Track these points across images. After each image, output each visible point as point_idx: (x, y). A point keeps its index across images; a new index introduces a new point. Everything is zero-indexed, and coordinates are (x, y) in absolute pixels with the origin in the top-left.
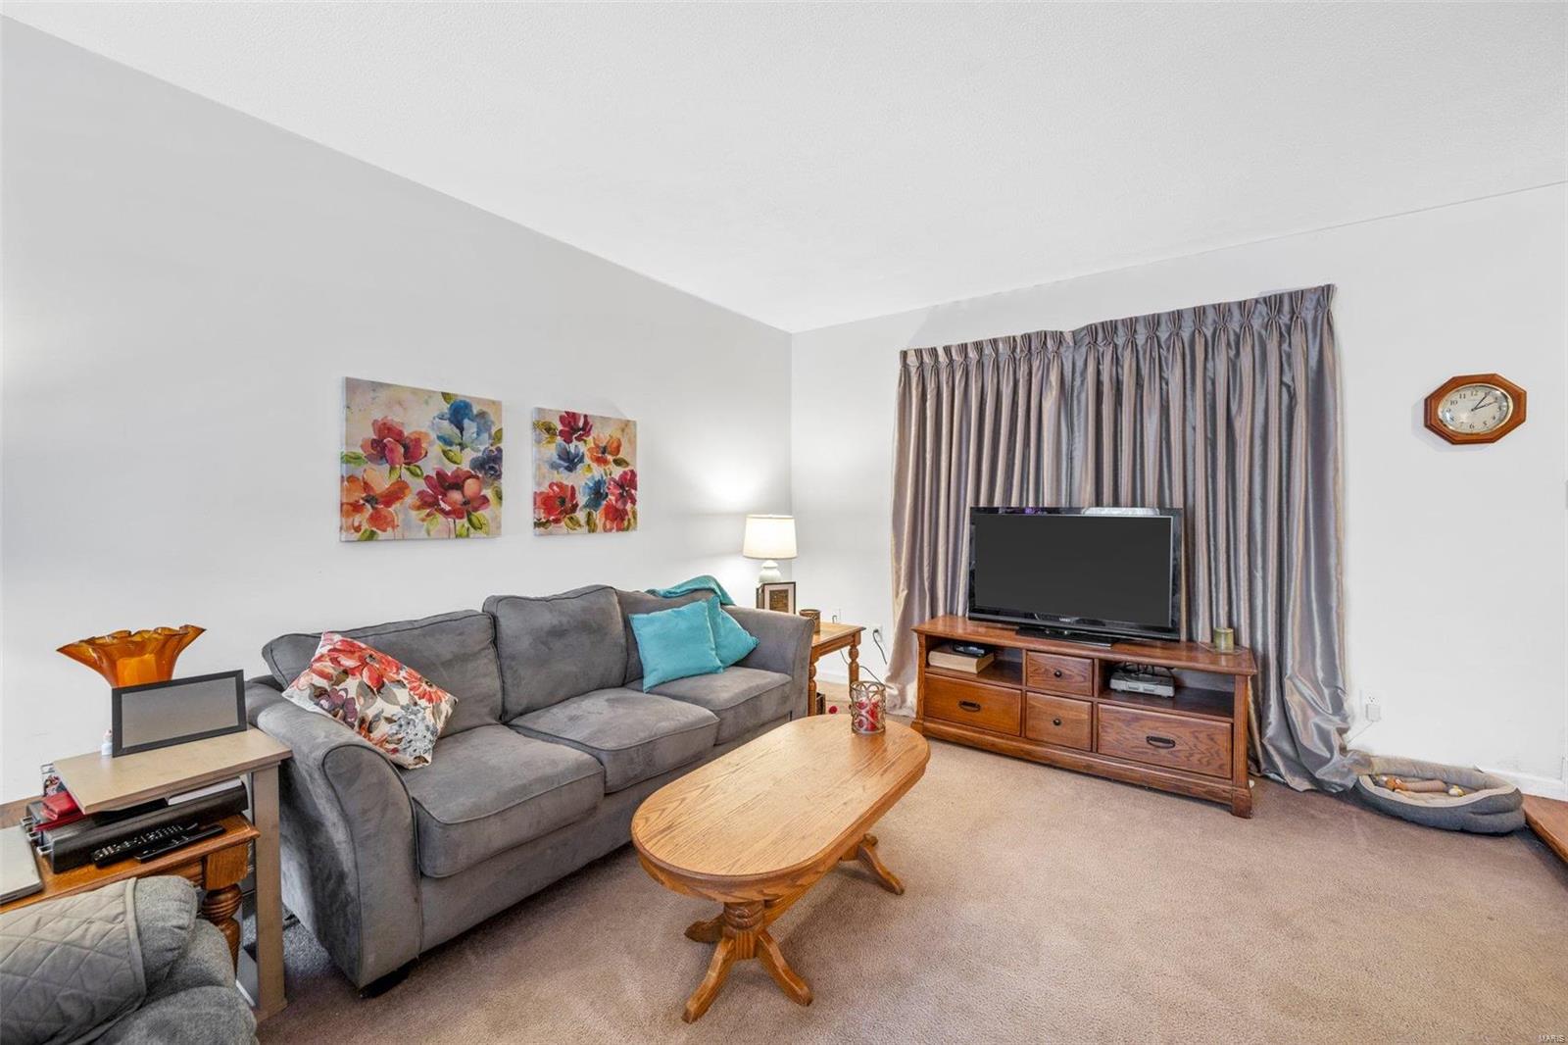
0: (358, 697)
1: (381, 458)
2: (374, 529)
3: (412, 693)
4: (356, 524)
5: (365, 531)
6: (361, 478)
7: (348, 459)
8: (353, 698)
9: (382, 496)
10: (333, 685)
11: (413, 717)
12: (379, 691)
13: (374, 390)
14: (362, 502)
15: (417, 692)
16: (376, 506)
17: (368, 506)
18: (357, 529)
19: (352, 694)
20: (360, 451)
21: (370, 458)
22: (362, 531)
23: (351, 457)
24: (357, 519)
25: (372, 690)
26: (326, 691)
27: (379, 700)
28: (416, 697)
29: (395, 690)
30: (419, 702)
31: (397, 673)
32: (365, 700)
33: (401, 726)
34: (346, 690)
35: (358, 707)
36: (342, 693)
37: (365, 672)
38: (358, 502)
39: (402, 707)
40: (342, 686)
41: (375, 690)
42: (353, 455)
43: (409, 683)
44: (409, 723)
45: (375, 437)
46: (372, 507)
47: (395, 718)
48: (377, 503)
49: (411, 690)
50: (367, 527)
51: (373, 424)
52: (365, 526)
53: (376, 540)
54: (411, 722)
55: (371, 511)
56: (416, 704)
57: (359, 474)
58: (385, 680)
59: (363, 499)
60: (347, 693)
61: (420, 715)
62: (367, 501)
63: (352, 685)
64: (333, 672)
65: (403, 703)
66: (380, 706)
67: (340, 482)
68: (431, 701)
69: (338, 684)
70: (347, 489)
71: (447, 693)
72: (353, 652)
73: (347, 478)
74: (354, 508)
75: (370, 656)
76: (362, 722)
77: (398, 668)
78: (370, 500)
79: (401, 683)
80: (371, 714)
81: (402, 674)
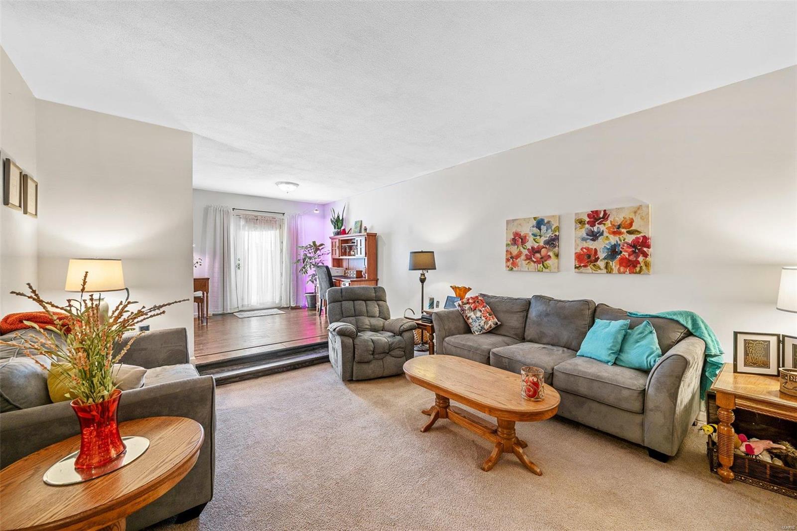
1: (515, 244)
2: (513, 267)
4: (508, 265)
6: (509, 251)
7: (507, 245)
9: (515, 256)
11: (477, 321)
12: (474, 310)
13: (513, 222)
18: (508, 267)
19: (466, 309)
20: (510, 243)
21: (512, 244)
25: (472, 310)
26: (461, 305)
27: (472, 313)
28: (482, 316)
29: (477, 312)
32: (469, 311)
33: (472, 321)
35: (466, 312)
36: (464, 308)
37: (473, 305)
38: (509, 258)
39: (476, 317)
40: (465, 306)
43: (483, 312)
44: (474, 322)
45: (513, 237)
47: (472, 319)
48: (514, 259)
49: (482, 314)
51: (513, 233)
52: (510, 266)
53: (513, 271)
55: (512, 261)
56: (481, 318)
57: (509, 249)
58: (477, 308)
61: (479, 321)
62: (511, 258)
63: (467, 306)
64: (465, 302)
65: (477, 316)
66: (472, 314)
67: (505, 253)
68: (486, 319)
69: (464, 305)
70: (506, 255)
71: (496, 320)
72: (474, 299)
73: (507, 251)
74: (508, 260)
75: (478, 302)
76: (466, 316)
77: (483, 307)
78: (512, 258)
79: (481, 311)
80: (469, 315)
81: (483, 309)
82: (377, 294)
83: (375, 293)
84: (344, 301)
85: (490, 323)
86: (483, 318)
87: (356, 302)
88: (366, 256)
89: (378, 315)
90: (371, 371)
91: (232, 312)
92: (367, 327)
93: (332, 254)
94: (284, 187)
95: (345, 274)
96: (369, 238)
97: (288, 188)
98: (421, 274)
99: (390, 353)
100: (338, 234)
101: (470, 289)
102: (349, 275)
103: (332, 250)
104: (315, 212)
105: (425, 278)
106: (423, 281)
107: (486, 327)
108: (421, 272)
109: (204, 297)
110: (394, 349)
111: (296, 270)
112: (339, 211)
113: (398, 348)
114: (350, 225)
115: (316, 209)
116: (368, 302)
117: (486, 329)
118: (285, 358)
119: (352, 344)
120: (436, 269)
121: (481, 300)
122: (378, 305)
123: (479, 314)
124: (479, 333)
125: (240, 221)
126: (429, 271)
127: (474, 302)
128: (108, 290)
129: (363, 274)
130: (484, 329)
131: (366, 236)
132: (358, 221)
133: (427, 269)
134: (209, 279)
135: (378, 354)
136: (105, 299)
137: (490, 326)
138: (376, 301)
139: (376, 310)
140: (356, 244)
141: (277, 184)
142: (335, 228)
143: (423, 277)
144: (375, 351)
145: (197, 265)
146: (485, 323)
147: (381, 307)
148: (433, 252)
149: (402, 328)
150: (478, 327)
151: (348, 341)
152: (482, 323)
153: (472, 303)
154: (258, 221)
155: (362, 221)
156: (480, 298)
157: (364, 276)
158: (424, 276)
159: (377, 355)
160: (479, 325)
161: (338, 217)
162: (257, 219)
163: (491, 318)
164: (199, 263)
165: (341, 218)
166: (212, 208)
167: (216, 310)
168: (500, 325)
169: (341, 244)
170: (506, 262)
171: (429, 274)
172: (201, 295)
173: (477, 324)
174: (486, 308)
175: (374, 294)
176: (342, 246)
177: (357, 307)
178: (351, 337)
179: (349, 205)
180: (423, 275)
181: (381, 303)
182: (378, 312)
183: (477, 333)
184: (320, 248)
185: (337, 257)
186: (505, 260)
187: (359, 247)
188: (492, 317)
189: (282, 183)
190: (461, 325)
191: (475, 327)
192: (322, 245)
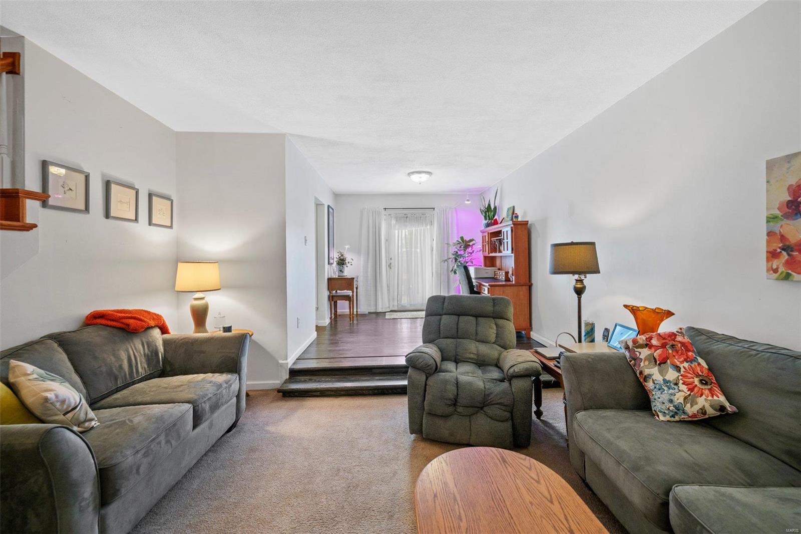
0: (645, 360)
1: (796, 214)
2: (790, 272)
3: (680, 377)
4: (775, 267)
5: (782, 273)
6: (778, 232)
7: (771, 219)
8: (642, 359)
9: (796, 245)
10: (634, 347)
11: (666, 388)
12: (660, 364)
13: (789, 162)
14: (779, 250)
15: (684, 379)
16: (791, 253)
17: (784, 253)
18: (775, 271)
19: (642, 357)
20: (777, 213)
21: (786, 216)
22: (779, 273)
23: (770, 218)
24: (775, 264)
25: (656, 362)
26: (629, 348)
27: (657, 368)
28: (681, 382)
29: (670, 369)
30: (680, 385)
31: (682, 362)
32: (649, 364)
33: (655, 388)
34: (640, 353)
35: (642, 364)
36: (638, 353)
37: (659, 351)
38: (776, 250)
39: (664, 380)
40: (639, 350)
41: (658, 362)
42: (772, 216)
43: (684, 371)
44: (660, 389)
45: (790, 199)
46: (788, 255)
47: (656, 382)
48: (791, 251)
49: (681, 375)
50: (783, 270)
51: (788, 189)
52: (782, 269)
53: (792, 281)
54: (662, 390)
55: (787, 257)
56: (676, 384)
57: (777, 229)
58: (668, 361)
59: (780, 248)
60: (640, 355)
61: (671, 391)
62: (783, 249)
63: (644, 353)
64: (641, 342)
65: (667, 378)
66: (654, 372)
67: (765, 237)
68: (691, 390)
69: (637, 347)
70: (768, 242)
71: (722, 399)
72: (664, 339)
73: (770, 234)
74: (773, 255)
75: (673, 346)
76: (641, 373)
77: (686, 360)
78: (787, 248)
79: (678, 369)
80: (647, 372)
81: (686, 365)
82: (497, 308)
83: (494, 306)
84: (445, 314)
85: (701, 402)
86: (684, 388)
87: (462, 318)
88: (512, 253)
89: (493, 340)
90: (448, 432)
91: (384, 311)
92: (472, 356)
93: (483, 251)
94: (415, 178)
95: (495, 275)
96: (515, 228)
97: (420, 178)
98: (577, 280)
99: (485, 409)
100: (488, 225)
101: (669, 314)
102: (498, 277)
103: (483, 245)
104: (466, 202)
105: (584, 287)
106: (579, 292)
107: (691, 410)
108: (576, 277)
109: (353, 296)
110: (491, 404)
111: (448, 270)
112: (490, 198)
113: (497, 404)
114: (503, 214)
115: (468, 199)
116: (480, 319)
117: (690, 414)
118: (377, 378)
119: (424, 383)
120: (599, 272)
121: (683, 344)
122: (496, 325)
123: (672, 375)
124: (668, 418)
125: (391, 220)
126: (587, 275)
127: (663, 346)
128: (209, 289)
129: (509, 276)
130: (684, 413)
131: (512, 226)
132: (510, 207)
133: (585, 273)
134: (354, 278)
135: (462, 406)
136: (205, 299)
137: (703, 411)
138: (493, 318)
139: (492, 333)
140: (502, 237)
141: (410, 174)
142: (486, 219)
143: (579, 286)
144: (458, 400)
145: (348, 265)
146: (685, 398)
147: (501, 328)
148: (593, 244)
149: (511, 370)
150: (668, 405)
151: (418, 377)
152: (679, 398)
153: (657, 348)
154: (408, 218)
155: (514, 207)
156: (679, 338)
157: (511, 279)
158: (583, 283)
159: (461, 408)
160: (671, 401)
161: (489, 205)
162: (407, 217)
163: (707, 392)
164: (350, 263)
165: (492, 207)
166: (366, 210)
167: (369, 308)
168: (734, 413)
169: (491, 238)
170: (768, 260)
171: (589, 280)
172: (351, 294)
173: (665, 397)
174: (694, 364)
175: (492, 309)
176: (491, 240)
177: (461, 325)
178: (424, 372)
179: (501, 189)
180: (581, 281)
181: (501, 322)
182: (494, 336)
183: (662, 418)
184: (471, 244)
185: (487, 255)
186: (764, 256)
187: (505, 241)
188: (710, 390)
189: (413, 173)
190: (628, 390)
191: (660, 400)
192: (471, 241)
